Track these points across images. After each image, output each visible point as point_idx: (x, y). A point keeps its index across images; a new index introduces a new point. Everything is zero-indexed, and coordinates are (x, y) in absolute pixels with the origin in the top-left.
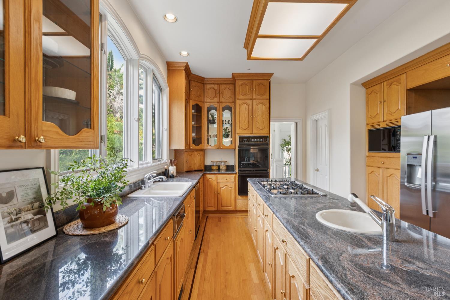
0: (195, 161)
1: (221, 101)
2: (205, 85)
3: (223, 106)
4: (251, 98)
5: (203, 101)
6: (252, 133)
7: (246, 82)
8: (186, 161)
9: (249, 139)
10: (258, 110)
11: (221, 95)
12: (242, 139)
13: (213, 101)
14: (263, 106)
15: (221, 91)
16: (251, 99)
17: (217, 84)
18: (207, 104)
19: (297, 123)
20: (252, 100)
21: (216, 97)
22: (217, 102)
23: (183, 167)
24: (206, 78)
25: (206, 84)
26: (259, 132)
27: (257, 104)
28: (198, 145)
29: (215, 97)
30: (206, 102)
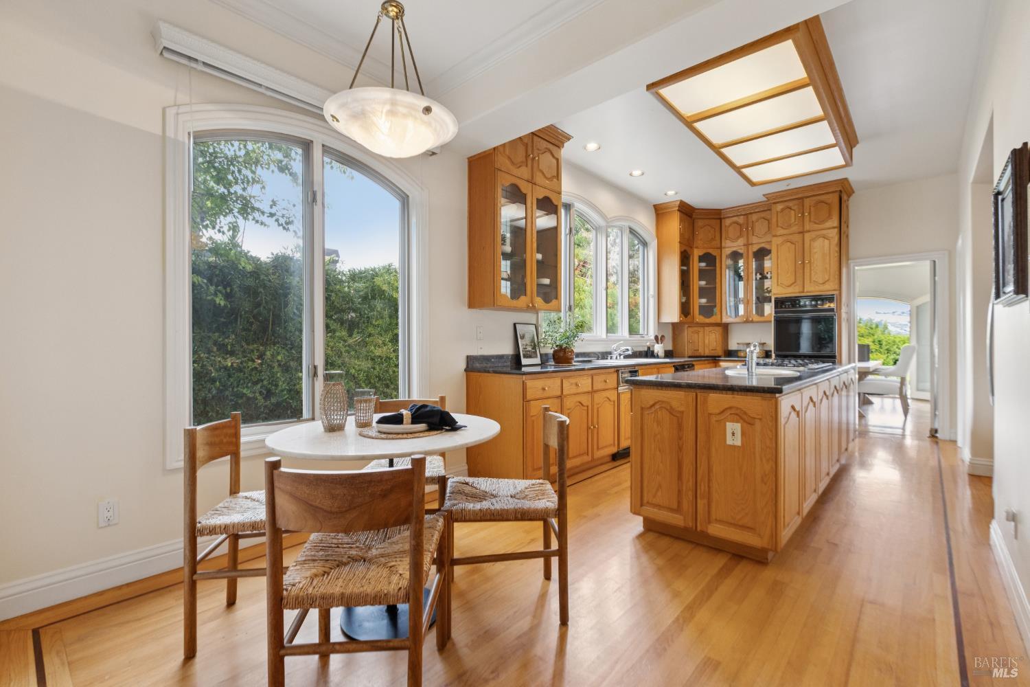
0: (707, 341)
1: (750, 242)
2: (723, 220)
3: (755, 250)
4: (801, 230)
5: (719, 245)
6: (803, 292)
7: (790, 204)
8: (688, 342)
9: (794, 301)
10: (815, 250)
11: (751, 233)
12: (780, 303)
13: (735, 244)
14: (826, 241)
15: (750, 224)
16: (800, 233)
17: (744, 215)
18: (727, 249)
19: (934, 262)
20: (801, 235)
21: (743, 237)
22: (744, 245)
23: (685, 350)
24: (724, 210)
25: (724, 218)
26: (817, 288)
27: (813, 240)
28: (709, 317)
29: (741, 236)
30: (725, 248)
